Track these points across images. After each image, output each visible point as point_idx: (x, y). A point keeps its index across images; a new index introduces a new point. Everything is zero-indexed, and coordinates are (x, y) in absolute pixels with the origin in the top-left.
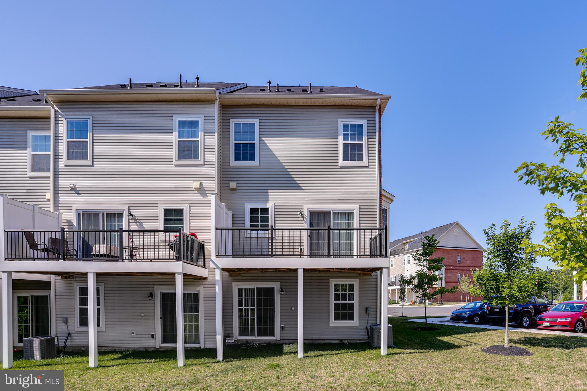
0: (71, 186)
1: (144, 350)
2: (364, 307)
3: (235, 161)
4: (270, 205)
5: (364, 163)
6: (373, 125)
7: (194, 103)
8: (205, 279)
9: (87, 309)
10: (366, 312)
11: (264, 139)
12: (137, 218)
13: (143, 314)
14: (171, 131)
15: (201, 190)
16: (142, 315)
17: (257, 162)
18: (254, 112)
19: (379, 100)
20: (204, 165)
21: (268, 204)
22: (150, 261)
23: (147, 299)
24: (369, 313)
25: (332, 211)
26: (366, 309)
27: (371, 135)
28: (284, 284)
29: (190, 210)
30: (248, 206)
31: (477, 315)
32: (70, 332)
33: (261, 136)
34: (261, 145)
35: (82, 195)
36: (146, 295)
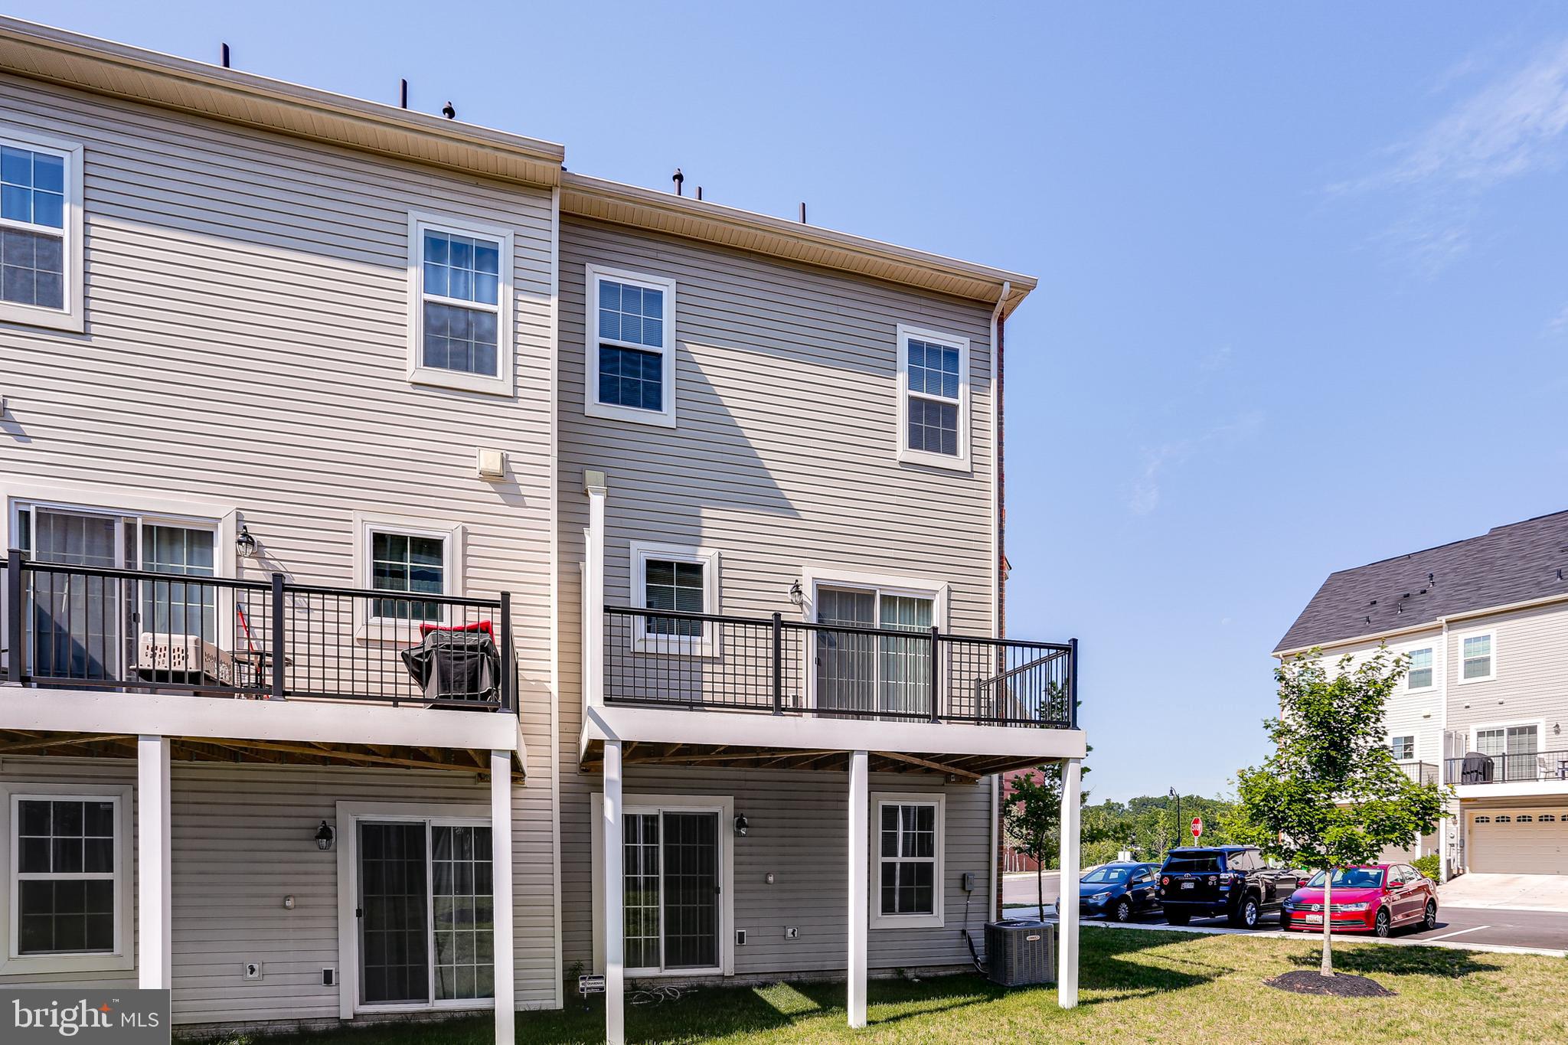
1: (291, 1028)
2: (958, 875)
3: (600, 401)
4: (706, 556)
5: (961, 461)
6: (983, 357)
7: (481, 182)
10: (963, 888)
11: (690, 348)
12: (268, 553)
13: (292, 899)
14: (400, 262)
15: (501, 480)
16: (289, 903)
17: (667, 416)
18: (661, 256)
19: (1007, 286)
20: (515, 398)
21: (701, 551)
22: (392, 703)
23: (313, 845)
24: (970, 891)
25: (878, 592)
26: (964, 878)
27: (978, 384)
28: (747, 803)
29: (465, 545)
30: (639, 553)
31: (1125, 898)
33: (683, 337)
34: (683, 365)
36: (303, 833)
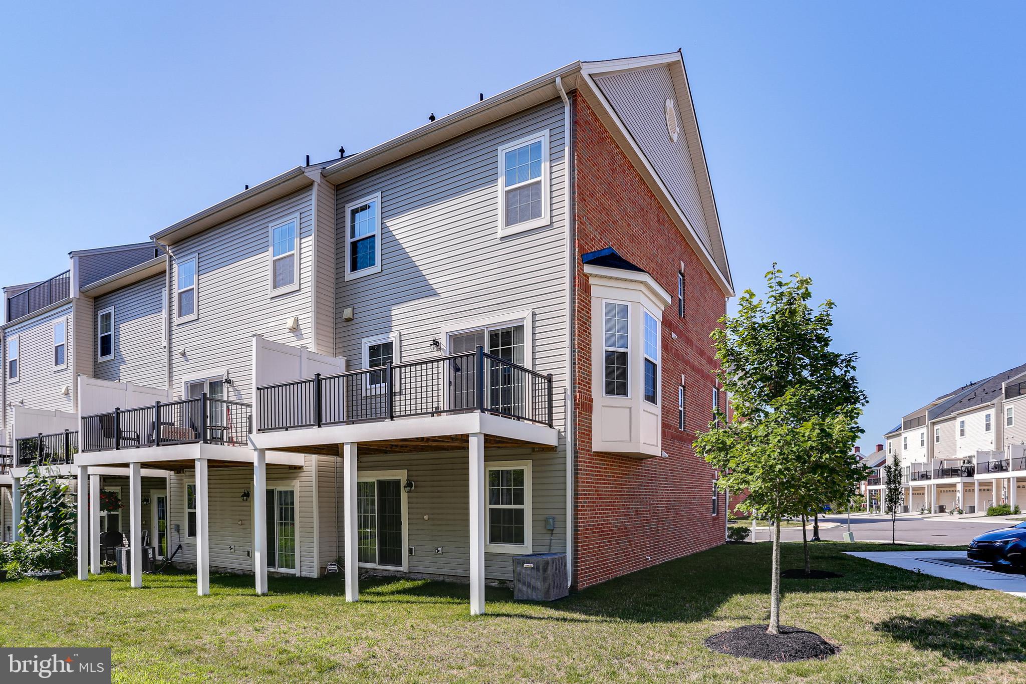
0: (180, 351)
1: (241, 572)
2: (543, 518)
3: (352, 271)
4: (393, 337)
5: (544, 219)
8: (300, 467)
9: (194, 514)
10: (547, 528)
11: (388, 224)
12: (235, 384)
13: (241, 521)
14: (267, 248)
15: (296, 330)
16: (240, 523)
17: (377, 267)
18: (376, 182)
19: (558, 80)
20: (300, 289)
21: (391, 335)
24: (552, 530)
25: (486, 329)
26: (547, 521)
27: (557, 158)
28: (414, 473)
30: (367, 343)
32: (182, 543)
33: (384, 220)
34: (385, 236)
35: (190, 362)
